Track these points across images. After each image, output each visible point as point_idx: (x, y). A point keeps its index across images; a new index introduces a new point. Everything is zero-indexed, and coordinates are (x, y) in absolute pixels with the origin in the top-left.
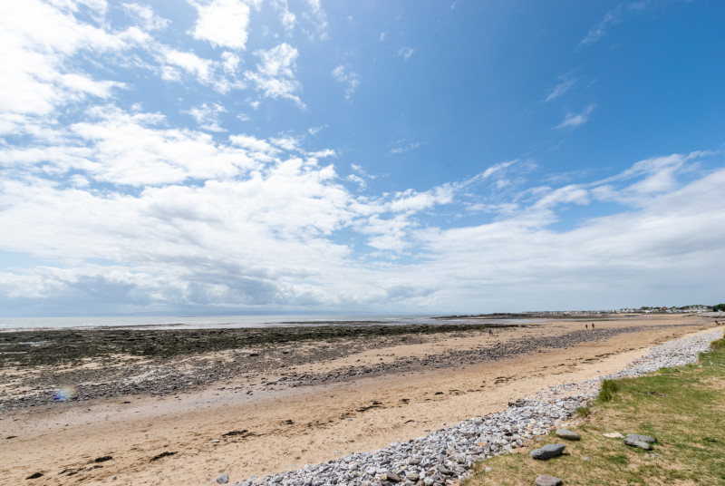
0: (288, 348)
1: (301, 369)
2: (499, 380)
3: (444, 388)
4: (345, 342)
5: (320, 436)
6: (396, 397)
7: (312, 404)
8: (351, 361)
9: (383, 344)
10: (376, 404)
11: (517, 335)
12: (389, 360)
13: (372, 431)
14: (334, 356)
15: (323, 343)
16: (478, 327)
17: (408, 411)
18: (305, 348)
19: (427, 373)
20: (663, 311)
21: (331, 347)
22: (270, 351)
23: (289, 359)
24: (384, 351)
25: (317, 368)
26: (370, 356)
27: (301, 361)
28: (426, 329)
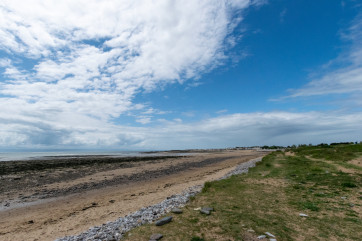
0: (44, 173)
1: (50, 187)
2: (167, 185)
3: (137, 193)
4: (84, 168)
5: (50, 229)
6: (107, 200)
7: (51, 209)
8: (87, 180)
9: (108, 169)
10: (94, 205)
11: (181, 161)
12: (110, 178)
13: (86, 222)
14: (76, 176)
15: (70, 169)
16: (163, 158)
17: (113, 207)
18: (57, 172)
19: (131, 184)
20: (244, 149)
21: (75, 171)
22: (30, 176)
23: (43, 180)
24: (109, 172)
25: (63, 185)
26: (99, 176)
27: (52, 181)
28: (135, 159)
